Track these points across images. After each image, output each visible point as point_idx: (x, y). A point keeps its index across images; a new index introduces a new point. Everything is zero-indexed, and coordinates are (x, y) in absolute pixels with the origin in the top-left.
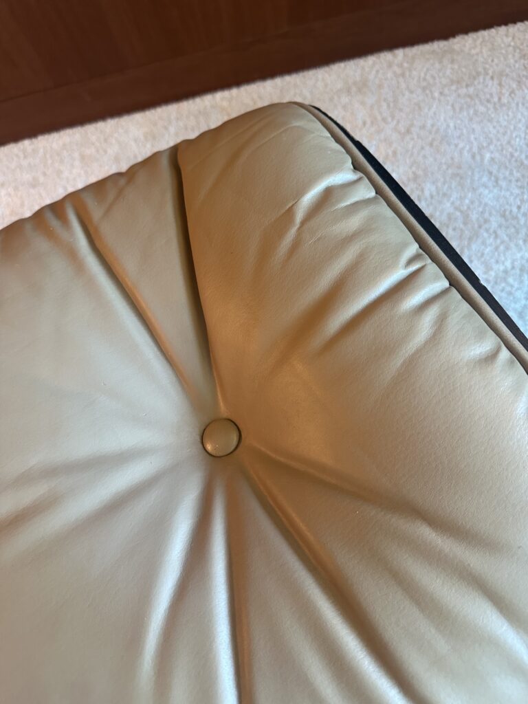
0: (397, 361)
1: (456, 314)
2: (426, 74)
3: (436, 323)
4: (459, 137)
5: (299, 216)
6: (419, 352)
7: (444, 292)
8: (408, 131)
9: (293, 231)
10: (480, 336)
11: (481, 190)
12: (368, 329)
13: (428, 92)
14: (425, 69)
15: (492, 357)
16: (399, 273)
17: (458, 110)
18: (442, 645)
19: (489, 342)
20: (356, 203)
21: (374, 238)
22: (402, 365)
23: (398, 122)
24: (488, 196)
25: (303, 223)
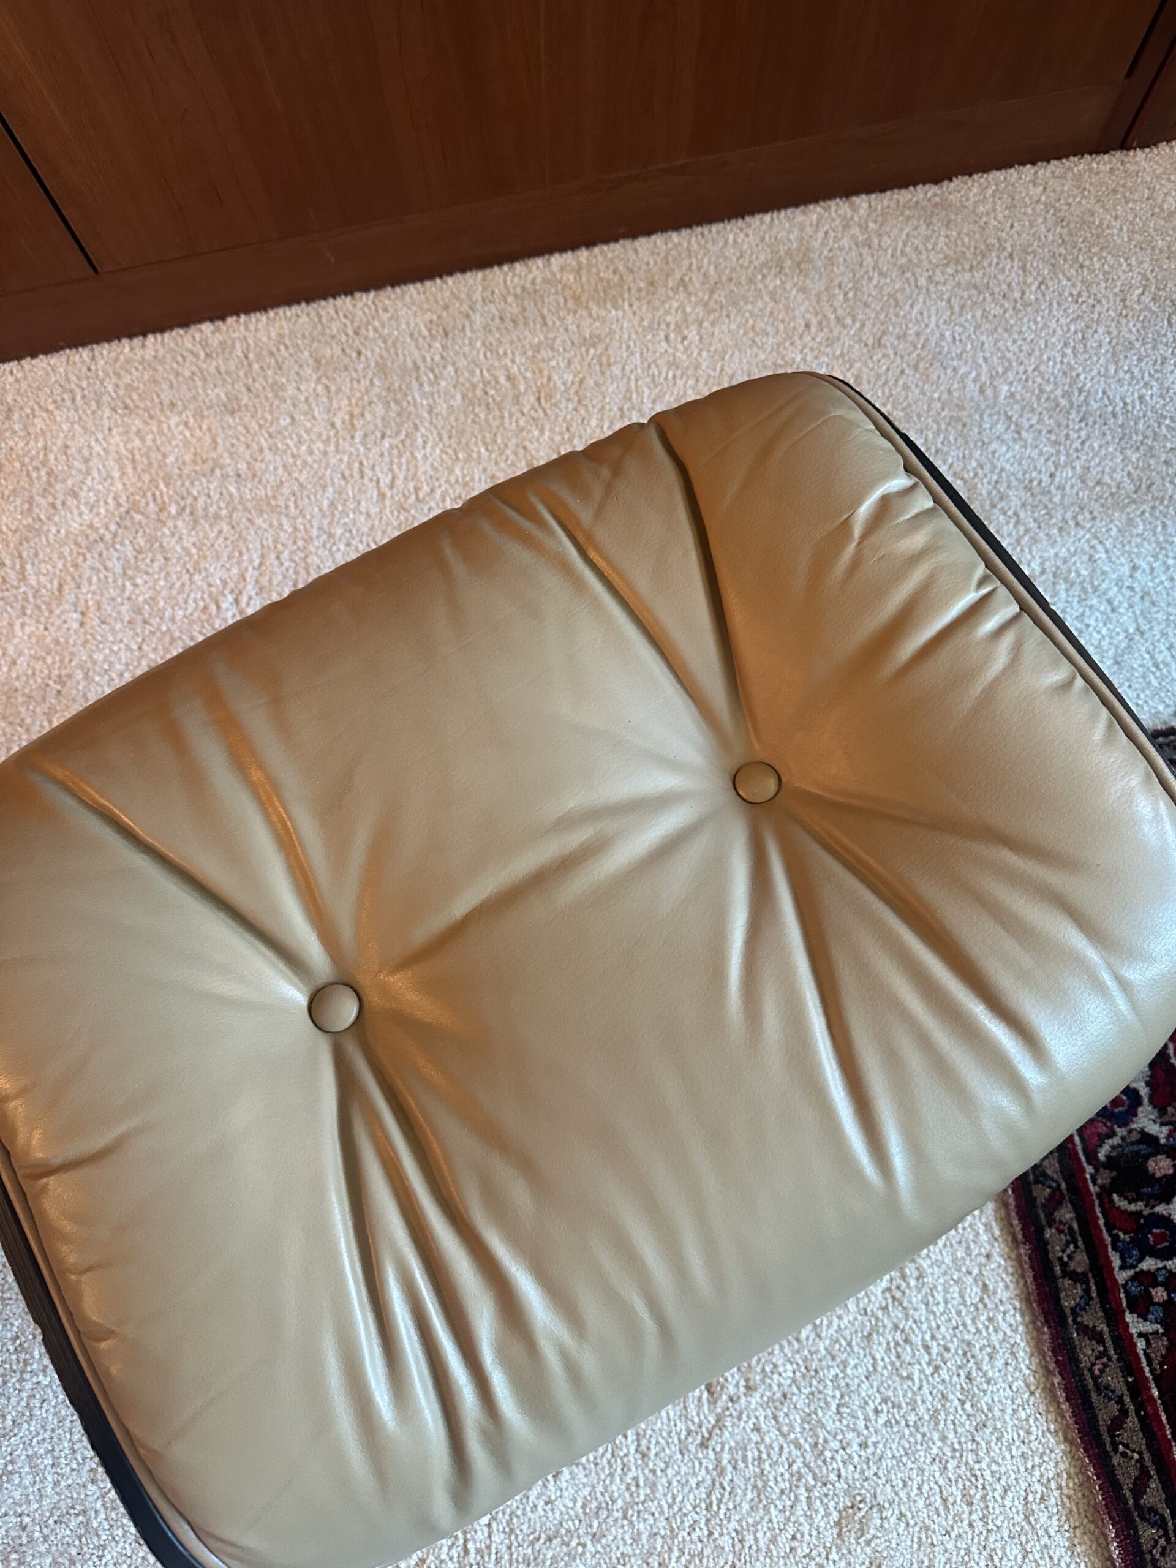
0: (977, 689)
1: (1031, 641)
2: (905, 245)
3: (1013, 649)
4: (959, 357)
5: (857, 531)
6: (997, 679)
7: (1016, 618)
8: (879, 343)
9: (852, 547)
10: (1055, 665)
11: (995, 445)
12: (944, 656)
13: (908, 275)
14: (904, 236)
15: (1068, 685)
16: (971, 597)
17: (957, 309)
18: (1027, 961)
19: (1064, 671)
20: (917, 515)
21: (942, 558)
22: (981, 693)
23: (863, 325)
24: (1006, 456)
25: (864, 537)
